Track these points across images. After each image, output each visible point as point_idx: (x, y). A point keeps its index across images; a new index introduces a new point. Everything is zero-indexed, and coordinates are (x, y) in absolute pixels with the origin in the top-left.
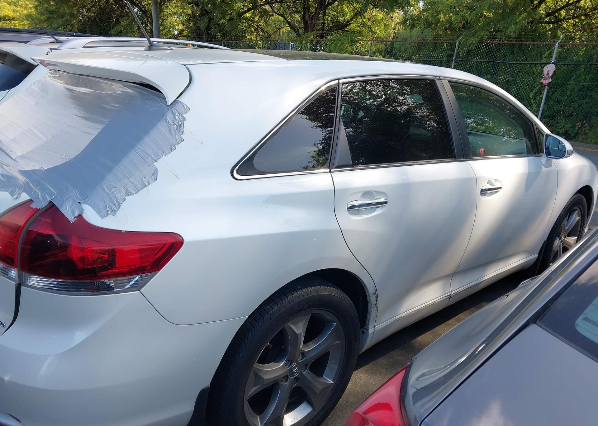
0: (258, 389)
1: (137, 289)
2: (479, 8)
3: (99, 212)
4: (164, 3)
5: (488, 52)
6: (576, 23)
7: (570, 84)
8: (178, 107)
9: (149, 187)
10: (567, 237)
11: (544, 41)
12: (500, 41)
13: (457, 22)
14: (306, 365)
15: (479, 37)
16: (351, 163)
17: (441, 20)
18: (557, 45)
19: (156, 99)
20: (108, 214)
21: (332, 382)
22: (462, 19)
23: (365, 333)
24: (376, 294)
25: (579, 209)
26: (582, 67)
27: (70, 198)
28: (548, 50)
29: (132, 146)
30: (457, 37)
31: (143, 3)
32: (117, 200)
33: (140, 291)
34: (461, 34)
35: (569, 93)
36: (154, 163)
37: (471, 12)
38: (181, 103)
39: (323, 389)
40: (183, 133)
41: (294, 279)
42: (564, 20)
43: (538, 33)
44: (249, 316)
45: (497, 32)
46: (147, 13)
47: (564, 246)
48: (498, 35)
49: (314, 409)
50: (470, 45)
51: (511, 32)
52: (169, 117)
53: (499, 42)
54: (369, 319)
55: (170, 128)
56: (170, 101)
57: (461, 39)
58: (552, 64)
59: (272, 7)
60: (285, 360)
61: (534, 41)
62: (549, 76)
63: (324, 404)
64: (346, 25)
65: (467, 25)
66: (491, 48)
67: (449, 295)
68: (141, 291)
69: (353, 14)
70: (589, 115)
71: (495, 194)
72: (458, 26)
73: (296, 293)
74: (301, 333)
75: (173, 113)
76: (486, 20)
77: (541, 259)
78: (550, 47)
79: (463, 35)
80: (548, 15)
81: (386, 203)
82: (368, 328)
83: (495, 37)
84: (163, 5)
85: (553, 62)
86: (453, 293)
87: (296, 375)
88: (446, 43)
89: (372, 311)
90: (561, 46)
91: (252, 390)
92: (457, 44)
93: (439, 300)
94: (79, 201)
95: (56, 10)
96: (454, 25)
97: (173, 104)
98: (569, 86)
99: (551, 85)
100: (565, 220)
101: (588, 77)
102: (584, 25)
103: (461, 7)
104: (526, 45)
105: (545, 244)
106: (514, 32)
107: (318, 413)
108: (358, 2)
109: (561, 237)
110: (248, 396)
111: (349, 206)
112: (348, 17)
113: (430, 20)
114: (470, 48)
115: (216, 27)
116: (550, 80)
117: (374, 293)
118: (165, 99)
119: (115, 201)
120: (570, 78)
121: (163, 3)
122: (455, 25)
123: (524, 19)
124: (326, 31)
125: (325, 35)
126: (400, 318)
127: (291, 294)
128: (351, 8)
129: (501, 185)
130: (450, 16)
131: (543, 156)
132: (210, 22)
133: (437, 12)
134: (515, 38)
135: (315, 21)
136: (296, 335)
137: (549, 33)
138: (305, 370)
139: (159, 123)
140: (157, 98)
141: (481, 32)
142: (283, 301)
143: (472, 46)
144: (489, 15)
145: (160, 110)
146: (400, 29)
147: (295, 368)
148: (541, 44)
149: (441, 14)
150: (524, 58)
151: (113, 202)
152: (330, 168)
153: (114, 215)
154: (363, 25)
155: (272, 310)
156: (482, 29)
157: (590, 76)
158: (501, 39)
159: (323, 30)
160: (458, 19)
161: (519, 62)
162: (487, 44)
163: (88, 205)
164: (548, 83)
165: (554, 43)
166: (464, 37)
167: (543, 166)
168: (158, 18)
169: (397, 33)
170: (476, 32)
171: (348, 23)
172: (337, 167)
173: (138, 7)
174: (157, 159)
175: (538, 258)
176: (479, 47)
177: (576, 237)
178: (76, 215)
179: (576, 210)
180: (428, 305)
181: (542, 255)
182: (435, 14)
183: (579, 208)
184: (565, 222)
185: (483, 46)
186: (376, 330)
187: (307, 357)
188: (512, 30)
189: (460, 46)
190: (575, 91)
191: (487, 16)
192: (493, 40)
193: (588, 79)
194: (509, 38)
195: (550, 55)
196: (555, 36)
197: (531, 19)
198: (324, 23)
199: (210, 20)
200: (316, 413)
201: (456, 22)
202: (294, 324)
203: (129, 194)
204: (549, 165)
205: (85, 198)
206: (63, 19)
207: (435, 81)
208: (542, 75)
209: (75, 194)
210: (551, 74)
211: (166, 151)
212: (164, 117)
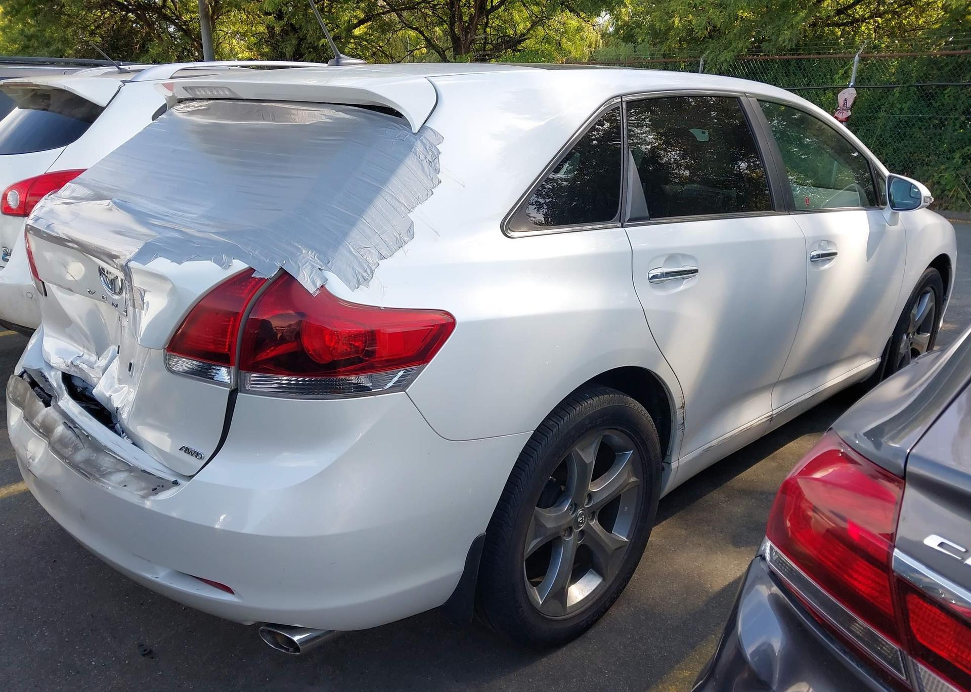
0: (539, 542)
1: (401, 388)
2: (734, 5)
3: (347, 282)
4: (218, 17)
5: (750, 73)
6: (879, 24)
7: (880, 118)
8: (428, 134)
9: (406, 247)
10: (916, 334)
11: (836, 53)
12: (768, 55)
13: (701, 28)
14: (594, 513)
15: (735, 50)
16: (647, 214)
17: (676, 26)
18: (857, 58)
19: (394, 126)
20: (359, 283)
21: (627, 540)
22: (708, 24)
23: (666, 468)
24: (683, 409)
25: (932, 291)
26: (897, 91)
27: (306, 263)
28: (843, 67)
29: (377, 191)
30: (701, 52)
31: (183, 18)
32: (368, 266)
33: (405, 391)
34: (706, 47)
35: (879, 132)
36: (409, 215)
37: (721, 12)
38: (432, 129)
39: (616, 549)
40: (439, 172)
41: (588, 379)
42: (863, 19)
43: (826, 40)
44: (534, 431)
45: (761, 42)
46: (190, 33)
47: (912, 347)
48: (764, 45)
49: (604, 580)
50: (722, 63)
51: (784, 40)
52: (419, 147)
53: (766, 57)
54: (672, 447)
55: (422, 165)
56: (416, 128)
57: (708, 55)
58: (851, 87)
59: (400, 16)
60: (568, 502)
61: (820, 54)
62: (848, 107)
63: (617, 572)
64: (519, 42)
65: (715, 32)
66: (755, 67)
67: (770, 416)
68: (407, 391)
69: (529, 25)
70: (911, 165)
71: (829, 262)
72: (700, 33)
73: (586, 404)
74: (591, 463)
75: (422, 142)
76: (744, 23)
77: (885, 364)
78: (846, 62)
79: (709, 48)
80: (839, 12)
81: (696, 271)
82: (671, 461)
83: (759, 50)
84: (216, 19)
85: (852, 84)
86: (774, 412)
87: (582, 527)
88: (685, 62)
89: (677, 435)
90: (863, 59)
91: (532, 545)
92: (701, 63)
93: (758, 423)
94: (320, 267)
95: (39, 34)
96: (696, 33)
97: (421, 131)
98: (879, 121)
99: (850, 121)
100: (915, 306)
101: (905, 106)
102: (893, 27)
103: (704, 5)
104: (808, 60)
105: (890, 343)
106: (790, 40)
107: (611, 586)
108: (538, 4)
109: (909, 333)
110: (528, 552)
111: (650, 276)
112: (521, 28)
113: (657, 26)
114: (723, 67)
115: (311, 51)
116: (850, 113)
117: (682, 407)
118: (408, 125)
119: (366, 266)
120: (880, 108)
121: (216, 17)
122: (698, 32)
123: (804, 19)
124: (489, 52)
125: (487, 57)
126: (710, 447)
127: (578, 404)
128: (526, 14)
129: (836, 250)
130: (689, 19)
131: (885, 210)
132: (299, 44)
133: (667, 13)
134: (792, 50)
135: (471, 36)
136: (583, 466)
137: (841, 41)
138: (592, 519)
139: (408, 158)
140: (395, 124)
141: (738, 43)
142: (569, 414)
143: (725, 65)
144: (748, 15)
145: (404, 140)
146: (599, 46)
147: (581, 515)
148: (831, 58)
149: (674, 17)
150: (805, 81)
151: (364, 268)
152: (621, 221)
153: (368, 286)
154: (547, 39)
155: (557, 427)
156: (739, 36)
157: (909, 103)
158: (769, 52)
159: (484, 50)
160: (702, 23)
161: (799, 88)
162: (748, 62)
163: (333, 272)
164: (846, 118)
165: (852, 55)
166: (712, 52)
167: (887, 224)
168: (211, 40)
169: (594, 52)
170: (730, 43)
171: (522, 38)
172: (630, 220)
173: (176, 24)
174: (412, 208)
175: (881, 364)
176: (736, 67)
177: (929, 334)
178: (319, 285)
179: (928, 292)
180: (743, 431)
181: (886, 359)
182: (666, 17)
183: (933, 289)
184: (914, 311)
185: (742, 64)
186: (680, 464)
187: (595, 501)
188: (786, 37)
189: (707, 66)
190: (888, 128)
191: (744, 17)
192: (757, 55)
193: (906, 110)
194: (780, 50)
195: (846, 76)
196: (851, 44)
197: (812, 19)
198: (486, 38)
199: (301, 40)
200: (607, 586)
201: (699, 27)
202: (582, 450)
203: (382, 257)
204: (894, 222)
205: (327, 263)
206: (51, 49)
207: (740, 99)
208: (837, 104)
209: (312, 258)
210: (849, 104)
211: (421, 197)
212: (413, 149)
